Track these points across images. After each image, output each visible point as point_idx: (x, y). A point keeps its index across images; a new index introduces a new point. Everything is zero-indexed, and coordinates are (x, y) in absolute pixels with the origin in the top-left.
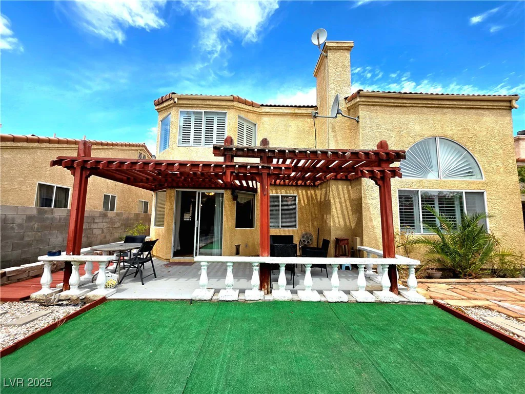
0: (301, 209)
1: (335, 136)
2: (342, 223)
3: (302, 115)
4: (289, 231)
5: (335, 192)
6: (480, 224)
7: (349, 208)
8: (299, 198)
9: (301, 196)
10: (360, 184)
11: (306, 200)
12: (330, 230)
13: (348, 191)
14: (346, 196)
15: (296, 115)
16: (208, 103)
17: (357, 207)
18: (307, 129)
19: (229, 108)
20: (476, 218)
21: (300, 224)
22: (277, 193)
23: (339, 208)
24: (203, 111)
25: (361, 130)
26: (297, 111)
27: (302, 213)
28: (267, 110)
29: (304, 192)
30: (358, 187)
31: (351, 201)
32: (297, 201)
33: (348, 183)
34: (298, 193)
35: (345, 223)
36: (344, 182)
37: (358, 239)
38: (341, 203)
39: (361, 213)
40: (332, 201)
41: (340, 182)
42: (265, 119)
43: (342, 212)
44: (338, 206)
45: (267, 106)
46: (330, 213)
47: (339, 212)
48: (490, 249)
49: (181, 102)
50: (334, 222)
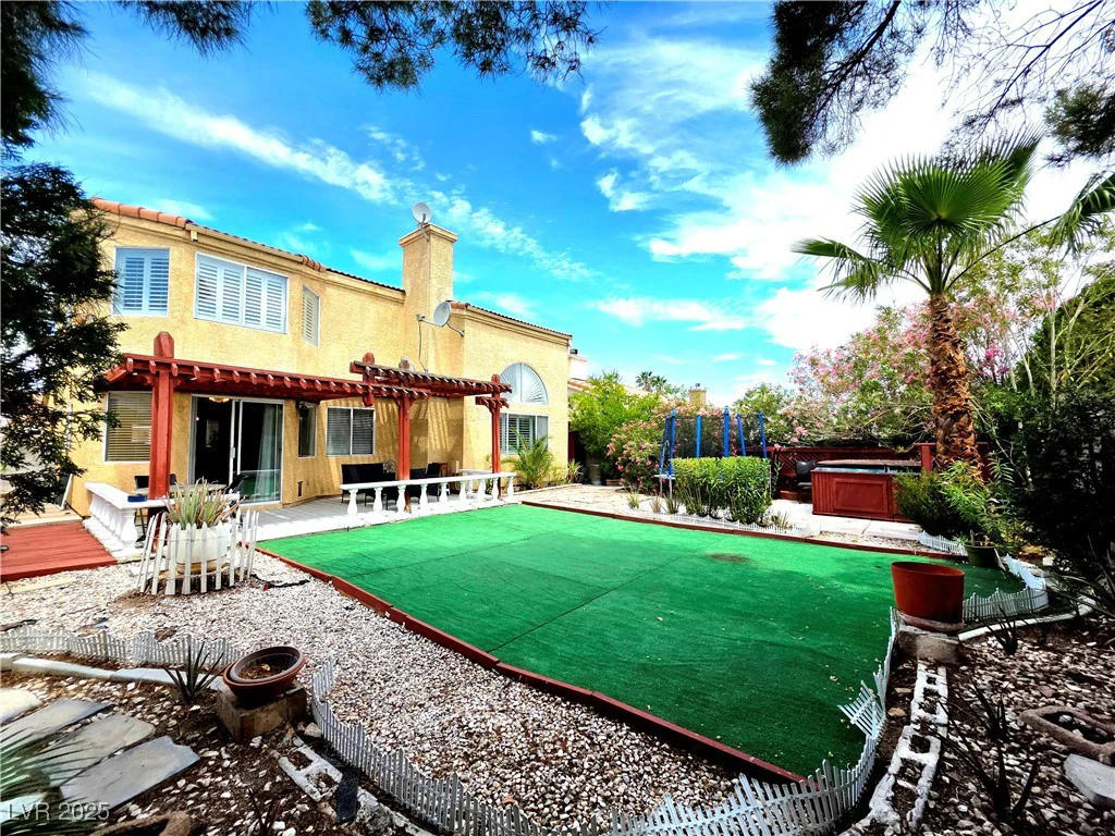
0: (378, 428)
1: (435, 344)
2: (439, 447)
3: (384, 298)
4: (363, 459)
5: (433, 410)
6: (544, 444)
7: (446, 430)
8: (378, 414)
9: (380, 412)
10: (463, 405)
11: (386, 417)
12: (426, 454)
13: (446, 410)
14: (444, 415)
15: (377, 296)
16: (257, 255)
17: (457, 428)
18: (390, 319)
19: (291, 272)
20: (543, 439)
21: (377, 451)
22: (348, 405)
23: (436, 430)
24: (246, 265)
25: (465, 346)
26: (379, 290)
27: (381, 434)
28: (336, 278)
29: (384, 405)
30: (459, 407)
31: (449, 421)
32: (375, 418)
33: (446, 400)
34: (376, 407)
35: (442, 446)
36: (443, 399)
37: (458, 463)
38: (438, 423)
39: (462, 436)
40: (430, 421)
41: (439, 399)
42: (330, 290)
43: (439, 433)
44: (436, 426)
45: (336, 272)
46: (426, 435)
47: (436, 433)
48: (549, 465)
49: (202, 240)
50: (431, 444)
